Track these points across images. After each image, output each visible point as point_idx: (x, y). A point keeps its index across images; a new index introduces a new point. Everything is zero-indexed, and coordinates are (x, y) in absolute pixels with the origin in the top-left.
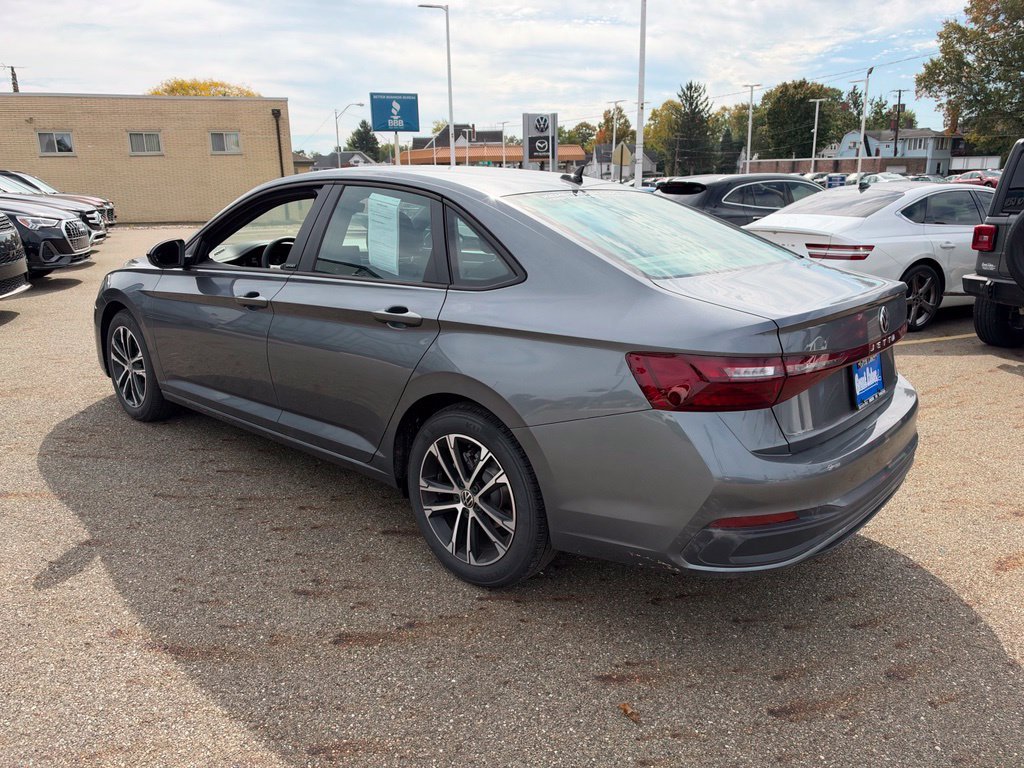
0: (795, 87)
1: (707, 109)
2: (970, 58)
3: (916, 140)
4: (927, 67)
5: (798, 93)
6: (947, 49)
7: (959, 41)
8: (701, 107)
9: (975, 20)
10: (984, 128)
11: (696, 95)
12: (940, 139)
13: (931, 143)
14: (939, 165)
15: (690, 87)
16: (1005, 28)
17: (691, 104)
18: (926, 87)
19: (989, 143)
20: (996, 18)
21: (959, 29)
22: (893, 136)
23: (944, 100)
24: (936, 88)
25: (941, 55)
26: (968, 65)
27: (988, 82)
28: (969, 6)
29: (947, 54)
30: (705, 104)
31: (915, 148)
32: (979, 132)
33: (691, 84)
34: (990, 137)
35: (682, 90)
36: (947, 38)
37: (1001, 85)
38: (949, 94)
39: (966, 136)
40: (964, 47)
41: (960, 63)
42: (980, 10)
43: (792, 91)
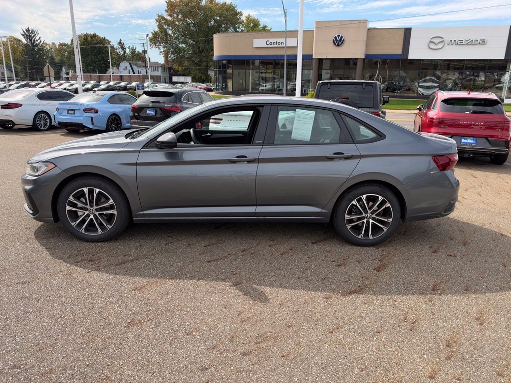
0: (91, 37)
1: (41, 44)
2: (170, 32)
3: (154, 67)
4: (153, 34)
5: (93, 40)
6: (160, 27)
7: (165, 24)
8: (37, 42)
9: (170, 16)
10: (181, 64)
11: (33, 35)
12: (163, 67)
13: (160, 69)
14: (165, 79)
15: (28, 30)
16: (182, 20)
17: (31, 40)
18: (154, 43)
19: (184, 70)
20: (178, 16)
21: (164, 19)
22: (144, 64)
23: (162, 50)
24: (158, 44)
25: (158, 29)
26: (169, 35)
27: (179, 44)
28: (167, 9)
29: (160, 29)
30: (39, 41)
31: (154, 71)
32: (179, 65)
33: (28, 29)
34: (184, 68)
35: (24, 32)
36: (160, 22)
37: (184, 46)
38: (164, 47)
39: (174, 67)
40: (167, 27)
41: (167, 34)
42: (171, 11)
43: (90, 39)
